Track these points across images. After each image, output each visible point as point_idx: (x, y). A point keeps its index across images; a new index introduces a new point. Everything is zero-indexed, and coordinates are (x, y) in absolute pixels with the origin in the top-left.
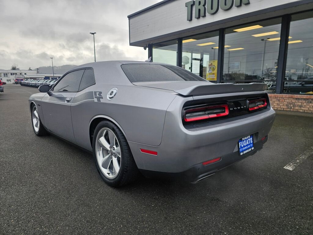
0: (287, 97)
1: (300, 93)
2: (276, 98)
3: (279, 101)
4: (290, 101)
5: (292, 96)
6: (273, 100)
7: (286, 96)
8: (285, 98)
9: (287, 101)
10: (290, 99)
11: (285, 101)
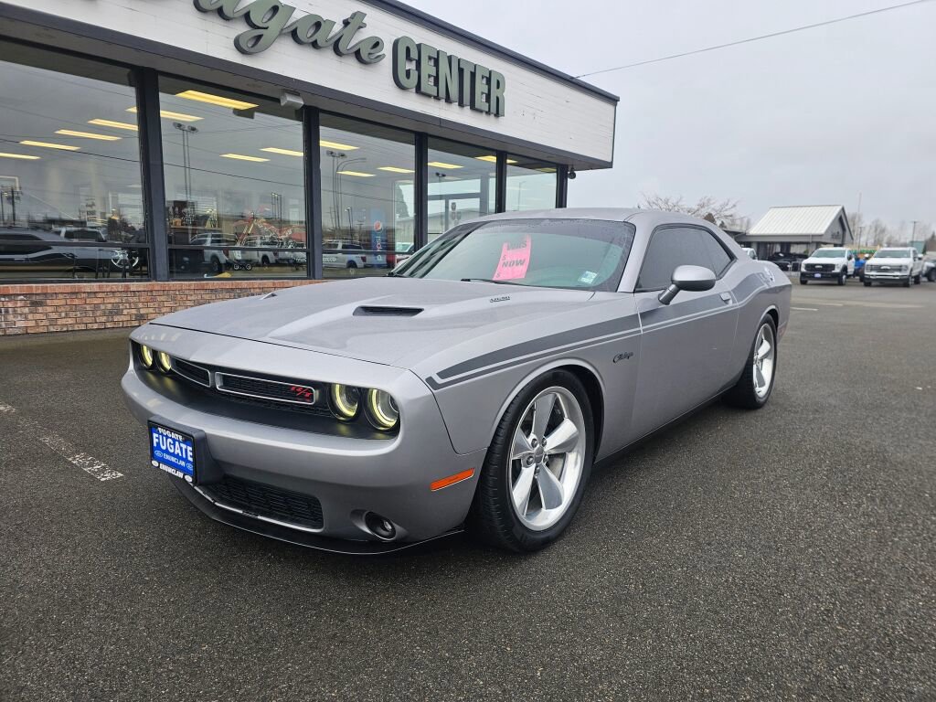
0: (192, 287)
1: (205, 276)
2: (165, 292)
3: (174, 299)
4: (200, 297)
5: (203, 285)
6: (159, 298)
7: (190, 285)
8: (187, 292)
9: (193, 298)
10: (198, 292)
11: (189, 298)
